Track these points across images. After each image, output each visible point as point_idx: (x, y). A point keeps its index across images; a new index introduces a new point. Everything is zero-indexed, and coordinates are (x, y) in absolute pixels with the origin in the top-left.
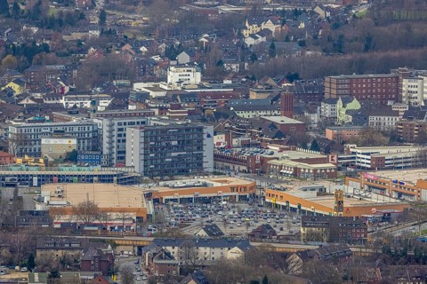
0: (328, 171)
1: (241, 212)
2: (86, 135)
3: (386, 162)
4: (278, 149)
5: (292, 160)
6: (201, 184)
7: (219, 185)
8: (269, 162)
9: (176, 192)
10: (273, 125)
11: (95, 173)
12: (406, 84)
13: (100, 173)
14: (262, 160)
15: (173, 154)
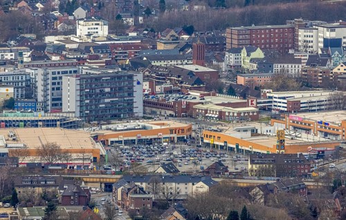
0: (251, 114)
1: (184, 152)
2: (20, 84)
3: (302, 105)
4: (199, 94)
5: (217, 105)
6: (140, 127)
7: (159, 127)
8: (194, 107)
9: (120, 134)
10: (191, 73)
11: (40, 118)
12: (302, 34)
13: (44, 118)
14: (188, 105)
15: (107, 100)
